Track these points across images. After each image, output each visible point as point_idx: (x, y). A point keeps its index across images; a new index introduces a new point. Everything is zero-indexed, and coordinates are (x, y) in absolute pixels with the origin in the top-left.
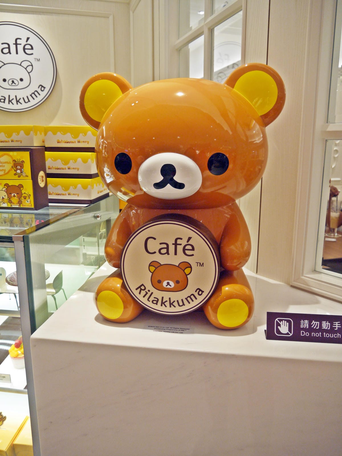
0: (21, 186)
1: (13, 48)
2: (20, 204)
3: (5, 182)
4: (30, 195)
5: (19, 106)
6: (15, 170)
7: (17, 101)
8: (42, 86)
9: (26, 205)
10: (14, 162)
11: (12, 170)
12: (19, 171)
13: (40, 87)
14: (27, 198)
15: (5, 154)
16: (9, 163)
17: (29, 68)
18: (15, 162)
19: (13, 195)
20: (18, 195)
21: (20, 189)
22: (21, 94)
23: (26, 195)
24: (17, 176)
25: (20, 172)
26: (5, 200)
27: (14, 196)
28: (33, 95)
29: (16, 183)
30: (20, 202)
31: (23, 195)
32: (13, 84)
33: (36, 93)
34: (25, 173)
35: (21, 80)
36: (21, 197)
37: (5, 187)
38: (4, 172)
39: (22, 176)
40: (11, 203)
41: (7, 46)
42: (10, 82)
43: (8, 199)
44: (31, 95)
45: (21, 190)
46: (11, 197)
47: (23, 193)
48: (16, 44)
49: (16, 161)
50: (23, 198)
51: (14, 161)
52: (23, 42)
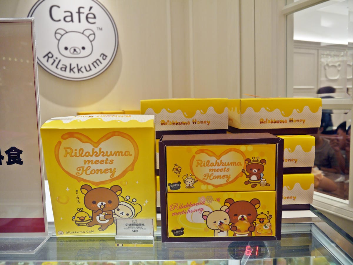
0: (255, 202)
1: (76, 17)
2: (251, 232)
3: (226, 196)
4: (271, 216)
5: (81, 75)
6: (247, 176)
7: (79, 70)
8: (104, 55)
9: (263, 232)
10: (247, 162)
11: (242, 176)
12: (254, 178)
13: (102, 56)
14: (266, 221)
15: (230, 150)
16: (239, 164)
17: (92, 37)
18: (249, 163)
19: (240, 217)
20: (250, 217)
21: (254, 206)
22: (83, 63)
23: (263, 216)
24: (250, 185)
25: (256, 179)
26: (223, 226)
27: (243, 219)
28: (95, 64)
29: (248, 197)
30: (252, 228)
31: (259, 217)
32: (75, 53)
33: (98, 62)
34: (265, 180)
35: (83, 48)
36: (255, 220)
37: (226, 204)
38: (226, 179)
39: (258, 185)
40: (234, 231)
41: (69, 14)
42: (72, 50)
43: (231, 224)
44: (93, 64)
45: (256, 209)
46: (237, 221)
47: (259, 213)
48: (79, 13)
49: (252, 160)
50: (257, 222)
51: (248, 160)
52: (86, 11)
